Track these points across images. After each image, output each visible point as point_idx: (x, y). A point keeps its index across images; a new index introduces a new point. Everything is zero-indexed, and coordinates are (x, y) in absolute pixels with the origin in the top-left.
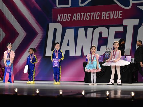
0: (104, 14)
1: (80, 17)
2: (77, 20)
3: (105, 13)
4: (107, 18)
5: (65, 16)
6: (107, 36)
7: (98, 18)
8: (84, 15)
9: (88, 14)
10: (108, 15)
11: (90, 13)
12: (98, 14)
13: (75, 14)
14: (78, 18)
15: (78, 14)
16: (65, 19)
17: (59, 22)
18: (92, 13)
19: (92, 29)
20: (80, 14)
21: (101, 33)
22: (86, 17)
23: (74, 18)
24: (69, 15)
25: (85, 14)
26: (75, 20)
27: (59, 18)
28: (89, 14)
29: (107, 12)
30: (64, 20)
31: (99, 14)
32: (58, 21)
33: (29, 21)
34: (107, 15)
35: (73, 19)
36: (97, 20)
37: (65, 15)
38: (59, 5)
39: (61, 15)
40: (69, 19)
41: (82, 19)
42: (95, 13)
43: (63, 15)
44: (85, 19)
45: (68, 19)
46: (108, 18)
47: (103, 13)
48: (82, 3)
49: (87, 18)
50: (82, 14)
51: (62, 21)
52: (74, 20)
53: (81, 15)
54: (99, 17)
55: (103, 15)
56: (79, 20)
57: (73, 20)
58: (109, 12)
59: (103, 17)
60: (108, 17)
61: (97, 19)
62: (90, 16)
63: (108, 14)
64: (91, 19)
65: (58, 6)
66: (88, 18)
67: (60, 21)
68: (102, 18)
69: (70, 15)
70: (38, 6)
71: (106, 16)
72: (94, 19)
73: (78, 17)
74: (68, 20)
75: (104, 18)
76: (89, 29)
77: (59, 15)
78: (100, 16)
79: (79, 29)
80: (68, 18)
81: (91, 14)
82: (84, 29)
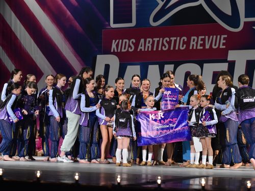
0: (194, 40)
1: (151, 45)
2: (146, 50)
3: (196, 38)
4: (199, 47)
5: (126, 42)
7: (183, 47)
8: (158, 42)
9: (166, 40)
10: (202, 42)
11: (170, 39)
12: (184, 40)
13: (142, 40)
14: (148, 47)
15: (148, 40)
16: (125, 49)
17: (114, 53)
18: (173, 39)
19: (172, 66)
20: (151, 40)
22: (163, 45)
23: (141, 46)
24: (132, 42)
25: (161, 39)
26: (143, 50)
27: (114, 46)
28: (168, 40)
29: (200, 37)
30: (123, 50)
31: (186, 40)
32: (112, 51)
33: (62, 51)
34: (200, 42)
35: (140, 48)
36: (181, 50)
37: (124, 41)
38: (115, 23)
39: (117, 41)
41: (155, 49)
42: (178, 38)
43: (121, 41)
44: (160, 49)
45: (130, 48)
46: (202, 48)
47: (193, 38)
48: (155, 20)
49: (163, 47)
50: (154, 39)
51: (119, 51)
52: (141, 50)
53: (153, 42)
54: (185, 46)
55: (192, 43)
56: (150, 50)
57: (139, 50)
58: (203, 37)
59: (193, 45)
60: (200, 46)
61: (181, 48)
62: (169, 43)
63: (202, 40)
64: (172, 49)
65: (113, 25)
66: (165, 47)
67: (116, 51)
68: (191, 48)
69: (134, 41)
70: (77, 24)
71: (197, 43)
72: (177, 48)
73: (147, 45)
74: (130, 50)
75: (195, 48)
76: (166, 66)
77: (114, 41)
78: (188, 43)
79: (150, 66)
80: (129, 46)
81: (171, 41)
82: (158, 66)
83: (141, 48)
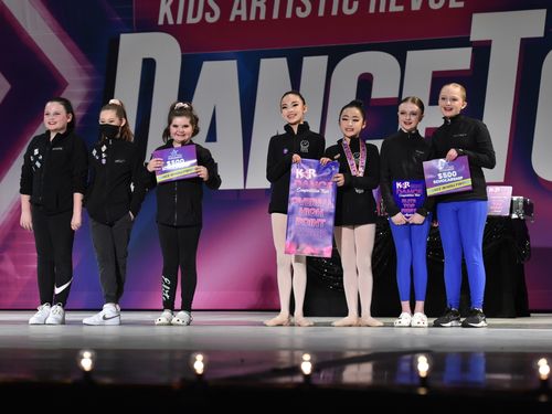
1: (266, 4)
2: (253, 17)
4: (394, 8)
6: (396, 95)
7: (350, 7)
14: (258, 9)
16: (195, 15)
17: (166, 28)
19: (324, 60)
21: (365, 82)
22: (297, 2)
23: (239, 8)
26: (244, 18)
27: (165, 9)
30: (190, 20)
32: (161, 22)
33: (22, 24)
35: (235, 12)
40: (212, 15)
41: (275, 15)
44: (289, 15)
45: (208, 15)
46: (401, 8)
49: (299, 9)
51: (179, 21)
52: (238, 17)
54: (356, 4)
56: (262, 17)
57: (232, 19)
60: (397, 4)
61: (347, 11)
64: (321, 13)
66: (304, 10)
67: (171, 22)
68: (372, 10)
72: (334, 12)
73: (255, 3)
74: (209, 19)
75: (382, 9)
76: (308, 62)
79: (264, 62)
80: (207, 8)
82: (285, 59)
83: (238, 13)
